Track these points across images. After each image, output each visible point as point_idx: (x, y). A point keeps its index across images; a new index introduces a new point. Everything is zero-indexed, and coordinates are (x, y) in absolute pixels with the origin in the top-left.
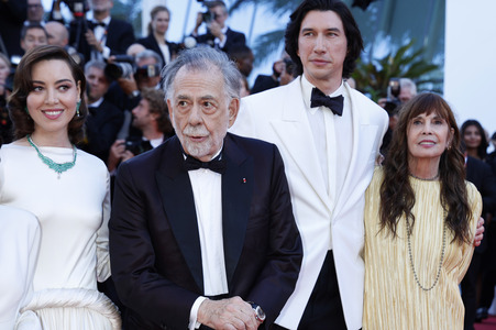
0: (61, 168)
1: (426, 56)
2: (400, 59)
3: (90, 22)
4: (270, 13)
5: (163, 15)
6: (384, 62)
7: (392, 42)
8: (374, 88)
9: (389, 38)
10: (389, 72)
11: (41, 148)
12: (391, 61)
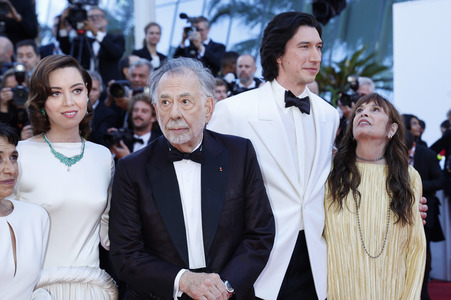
0: (71, 161)
1: (377, 58)
2: (355, 62)
3: (90, 39)
4: (243, 26)
5: (154, 29)
6: (342, 64)
7: (348, 47)
8: (334, 86)
9: (345, 44)
10: (346, 72)
11: (53, 144)
12: (347, 64)
